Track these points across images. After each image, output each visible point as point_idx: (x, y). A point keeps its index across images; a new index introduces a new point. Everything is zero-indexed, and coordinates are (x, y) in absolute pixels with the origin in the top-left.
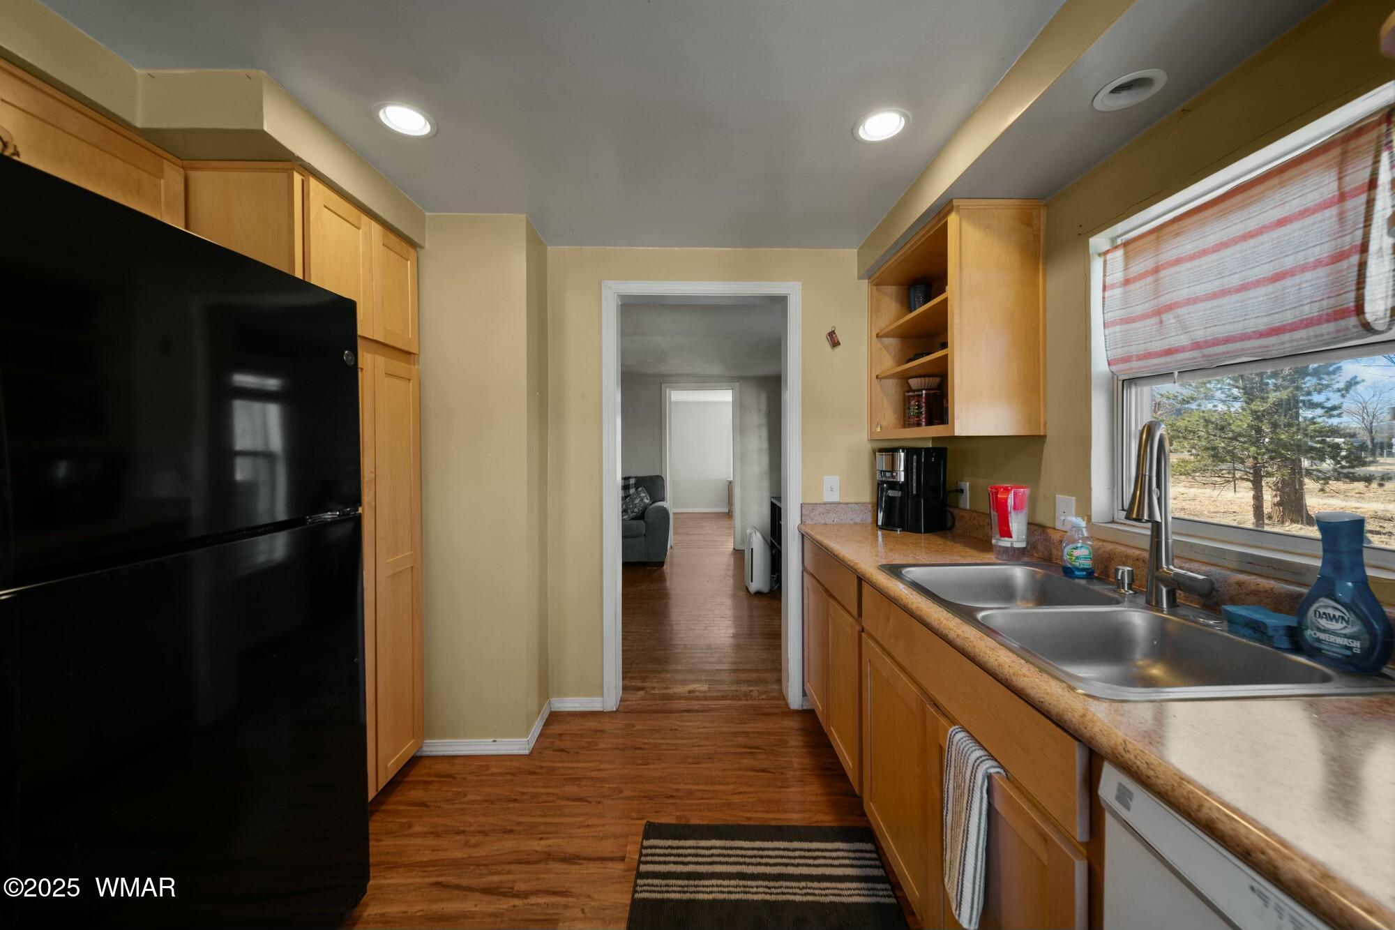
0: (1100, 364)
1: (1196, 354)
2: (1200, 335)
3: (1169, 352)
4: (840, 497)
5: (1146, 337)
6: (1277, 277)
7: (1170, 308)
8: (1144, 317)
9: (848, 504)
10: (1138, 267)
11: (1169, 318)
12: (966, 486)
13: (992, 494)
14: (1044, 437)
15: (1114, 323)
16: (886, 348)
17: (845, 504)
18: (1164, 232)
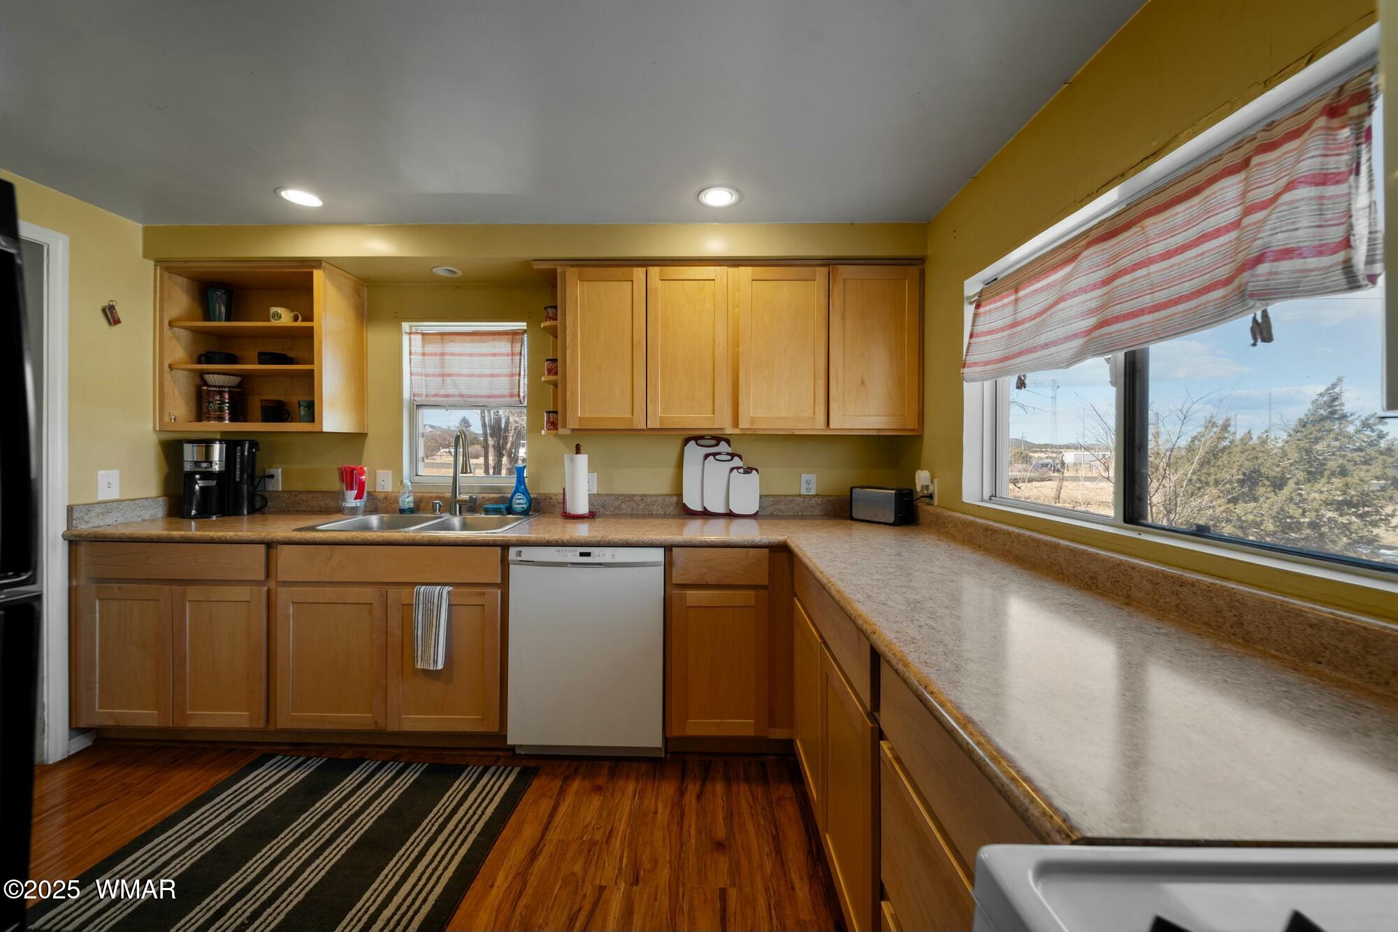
0: (406, 395)
1: (461, 399)
2: (464, 392)
3: (447, 396)
4: (120, 493)
5: (434, 386)
6: (492, 376)
7: (449, 375)
8: (434, 375)
9: (135, 500)
10: (430, 348)
11: (448, 380)
12: (278, 472)
13: (346, 473)
14: (367, 434)
15: (418, 374)
16: (178, 339)
17: (130, 500)
18: (446, 337)
